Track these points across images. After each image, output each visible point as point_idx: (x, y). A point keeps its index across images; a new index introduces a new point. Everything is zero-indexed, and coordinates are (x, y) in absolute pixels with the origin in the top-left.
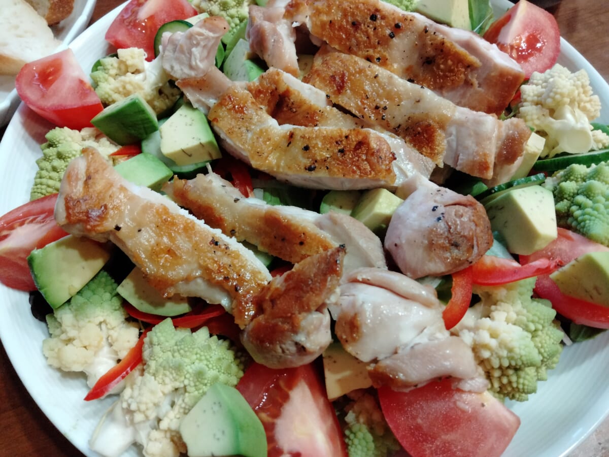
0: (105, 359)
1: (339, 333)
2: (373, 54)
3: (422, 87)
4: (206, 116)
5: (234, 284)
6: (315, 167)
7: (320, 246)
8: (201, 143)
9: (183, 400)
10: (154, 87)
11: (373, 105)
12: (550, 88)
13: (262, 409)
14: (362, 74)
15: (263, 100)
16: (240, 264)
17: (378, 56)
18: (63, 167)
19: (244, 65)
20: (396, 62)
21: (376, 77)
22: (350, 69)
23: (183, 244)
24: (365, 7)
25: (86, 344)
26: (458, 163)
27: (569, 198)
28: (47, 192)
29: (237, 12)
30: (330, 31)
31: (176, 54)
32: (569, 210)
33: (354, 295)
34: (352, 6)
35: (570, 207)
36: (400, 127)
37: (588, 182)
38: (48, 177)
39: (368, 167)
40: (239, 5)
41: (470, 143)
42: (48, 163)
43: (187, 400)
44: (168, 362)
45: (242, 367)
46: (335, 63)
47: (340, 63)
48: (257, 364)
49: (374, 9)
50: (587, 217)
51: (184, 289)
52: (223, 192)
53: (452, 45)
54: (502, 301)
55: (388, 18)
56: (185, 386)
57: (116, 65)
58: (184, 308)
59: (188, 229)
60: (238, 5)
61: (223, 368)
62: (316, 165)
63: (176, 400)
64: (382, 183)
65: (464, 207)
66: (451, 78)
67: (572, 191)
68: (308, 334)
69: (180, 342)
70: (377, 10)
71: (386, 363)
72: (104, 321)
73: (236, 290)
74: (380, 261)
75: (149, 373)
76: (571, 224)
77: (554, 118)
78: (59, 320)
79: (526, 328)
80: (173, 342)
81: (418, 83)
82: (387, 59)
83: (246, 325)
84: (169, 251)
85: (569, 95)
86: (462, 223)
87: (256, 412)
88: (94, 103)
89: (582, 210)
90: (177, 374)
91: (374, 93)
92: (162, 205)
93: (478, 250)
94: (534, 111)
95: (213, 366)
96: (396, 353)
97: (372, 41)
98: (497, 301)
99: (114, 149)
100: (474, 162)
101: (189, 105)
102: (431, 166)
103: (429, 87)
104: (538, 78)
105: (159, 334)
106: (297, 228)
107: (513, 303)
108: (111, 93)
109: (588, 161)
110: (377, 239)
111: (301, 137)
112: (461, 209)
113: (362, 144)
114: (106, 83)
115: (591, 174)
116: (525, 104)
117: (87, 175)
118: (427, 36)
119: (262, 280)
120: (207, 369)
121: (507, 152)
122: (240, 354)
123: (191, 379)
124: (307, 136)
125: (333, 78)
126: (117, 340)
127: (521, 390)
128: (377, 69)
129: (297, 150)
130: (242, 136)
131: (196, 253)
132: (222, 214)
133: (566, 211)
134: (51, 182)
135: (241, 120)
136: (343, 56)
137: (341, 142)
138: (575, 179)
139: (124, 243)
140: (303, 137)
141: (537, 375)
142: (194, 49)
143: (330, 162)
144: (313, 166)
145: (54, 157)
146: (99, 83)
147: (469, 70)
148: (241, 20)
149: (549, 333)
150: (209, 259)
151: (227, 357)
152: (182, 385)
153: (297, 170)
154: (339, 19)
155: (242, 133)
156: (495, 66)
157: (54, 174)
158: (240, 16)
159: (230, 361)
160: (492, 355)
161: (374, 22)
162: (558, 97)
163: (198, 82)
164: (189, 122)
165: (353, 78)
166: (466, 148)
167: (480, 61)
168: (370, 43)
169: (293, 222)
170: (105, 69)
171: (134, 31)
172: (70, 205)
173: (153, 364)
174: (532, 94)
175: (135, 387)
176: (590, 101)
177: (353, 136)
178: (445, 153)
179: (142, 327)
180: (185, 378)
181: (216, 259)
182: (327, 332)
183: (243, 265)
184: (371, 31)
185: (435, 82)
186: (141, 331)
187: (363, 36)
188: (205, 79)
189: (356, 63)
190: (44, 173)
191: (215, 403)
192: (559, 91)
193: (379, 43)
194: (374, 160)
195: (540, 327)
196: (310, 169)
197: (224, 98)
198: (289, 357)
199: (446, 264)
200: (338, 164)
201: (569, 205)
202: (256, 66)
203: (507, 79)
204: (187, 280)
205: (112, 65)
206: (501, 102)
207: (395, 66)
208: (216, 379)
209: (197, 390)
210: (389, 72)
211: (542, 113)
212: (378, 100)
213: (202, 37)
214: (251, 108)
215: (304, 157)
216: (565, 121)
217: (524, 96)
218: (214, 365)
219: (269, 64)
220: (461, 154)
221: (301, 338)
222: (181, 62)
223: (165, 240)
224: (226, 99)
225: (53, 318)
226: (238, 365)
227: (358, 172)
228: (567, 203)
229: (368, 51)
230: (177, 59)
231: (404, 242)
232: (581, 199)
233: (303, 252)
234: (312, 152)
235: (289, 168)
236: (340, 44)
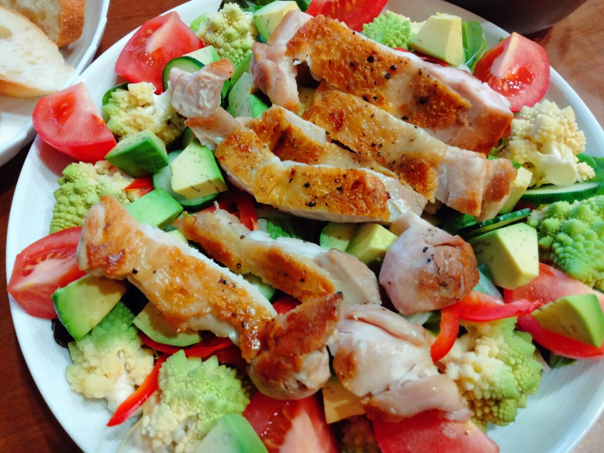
0: (123, 385)
1: (336, 368)
2: (370, 94)
3: (416, 127)
4: (214, 152)
5: (241, 320)
6: (315, 204)
7: (319, 284)
8: (209, 181)
9: (196, 427)
10: (163, 120)
11: (370, 142)
12: (538, 124)
13: (267, 436)
14: (360, 113)
15: (267, 136)
16: (246, 301)
17: (374, 95)
18: (80, 202)
19: (248, 99)
20: (390, 101)
21: (372, 116)
22: (348, 107)
23: (195, 284)
24: (362, 49)
25: (107, 373)
26: (449, 200)
27: (552, 235)
28: (66, 226)
29: (241, 43)
30: (329, 69)
31: (185, 95)
32: (551, 246)
33: (350, 333)
34: (350, 47)
35: (553, 243)
36: (395, 163)
37: (571, 220)
38: (66, 211)
39: (364, 205)
40: (243, 37)
41: (460, 182)
42: (66, 197)
43: (199, 427)
44: (182, 393)
45: (248, 394)
46: (334, 101)
47: (339, 101)
48: (263, 395)
49: (371, 51)
50: (567, 255)
51: (195, 324)
52: (230, 229)
53: (444, 88)
54: (486, 335)
55: (384, 60)
56: (198, 415)
57: (126, 99)
58: (195, 339)
59: (199, 269)
60: (241, 36)
61: (231, 397)
62: (316, 201)
63: (189, 426)
64: (378, 220)
65: (453, 248)
66: (443, 118)
67: (555, 228)
68: (309, 374)
69: (192, 373)
70: (374, 52)
71: (379, 399)
72: (123, 350)
73: (243, 326)
74: (375, 297)
75: (165, 402)
76: (553, 259)
77: (541, 152)
78: (81, 349)
79: (507, 362)
80: (186, 373)
81: (411, 123)
82: (383, 99)
83: (252, 359)
84: (182, 291)
85: (555, 133)
86: (451, 264)
87: (262, 439)
88: (108, 140)
89: (564, 248)
90: (190, 404)
91: (370, 131)
92: (174, 247)
93: (465, 288)
94: (523, 146)
95: (222, 395)
96: (388, 389)
97: (369, 81)
98: (482, 335)
99: (126, 182)
100: (463, 200)
101: (197, 141)
102: (423, 201)
103: (422, 126)
104: (528, 113)
105: (173, 366)
106: (299, 266)
107: (496, 338)
108: (122, 125)
109: (571, 197)
110: (372, 274)
111: (302, 174)
112: (449, 249)
113: (359, 183)
114: (117, 116)
115: (573, 213)
116: (514, 138)
117: (106, 222)
118: (421, 78)
119: (266, 316)
120: (217, 398)
121: (494, 191)
122: (246, 382)
123: (203, 408)
124: (308, 173)
125: (332, 115)
126: (134, 368)
127: (502, 419)
128: (373, 108)
129: (298, 187)
130: (247, 173)
131: (207, 292)
132: (229, 249)
133: (549, 247)
134: (69, 217)
135: (246, 158)
136: (342, 94)
137: (339, 180)
138: (558, 216)
139: (140, 284)
140: (304, 174)
141: (517, 404)
142: (202, 92)
143: (329, 199)
144: (313, 202)
145: (71, 192)
146: (111, 116)
147: (460, 110)
148: (245, 51)
149: (529, 364)
150: (217, 297)
151: (235, 386)
152: (195, 414)
153: (299, 206)
154: (338, 59)
155: (247, 171)
156: (485, 109)
157: (71, 209)
158: (243, 47)
159: (238, 390)
160: (475, 387)
161: (371, 64)
162: (545, 134)
163: (205, 122)
164: (198, 158)
165: (351, 116)
166: (456, 186)
167: (471, 103)
168: (367, 83)
169: (294, 260)
170: (116, 103)
171: (143, 65)
172: (91, 251)
173: (168, 394)
174: (521, 129)
175: (153, 415)
176: (576, 137)
177: (351, 176)
178: (436, 189)
179: (156, 354)
180: (198, 407)
181: (225, 297)
182: (326, 369)
183: (249, 302)
184: (368, 72)
185: (428, 121)
186: (156, 358)
187: (360, 76)
188: (212, 120)
189: (354, 102)
190: (62, 207)
191: (225, 434)
192: (546, 128)
193: (375, 83)
194: (370, 199)
195: (520, 361)
196: (311, 205)
197: (231, 137)
198: (292, 392)
199: (435, 303)
200: (337, 201)
201: (551, 241)
202: (260, 101)
203: (496, 120)
204: (198, 315)
205: (123, 99)
206: (490, 141)
207: (391, 105)
208: (225, 407)
209: (208, 417)
210: (384, 112)
211: (530, 148)
212: (374, 138)
213: (209, 81)
214: (256, 147)
215: (305, 193)
216: (552, 156)
217: (514, 131)
218: (224, 394)
219: (272, 100)
220: (451, 192)
221: (302, 377)
222: (190, 103)
223: (178, 280)
224: (232, 139)
225: (75, 347)
226: (245, 393)
227: (355, 209)
228: (550, 239)
229: (365, 90)
230: (186, 99)
231: (396, 281)
232: (562, 236)
233: (304, 288)
234: (312, 189)
235: (291, 203)
236: (338, 83)
